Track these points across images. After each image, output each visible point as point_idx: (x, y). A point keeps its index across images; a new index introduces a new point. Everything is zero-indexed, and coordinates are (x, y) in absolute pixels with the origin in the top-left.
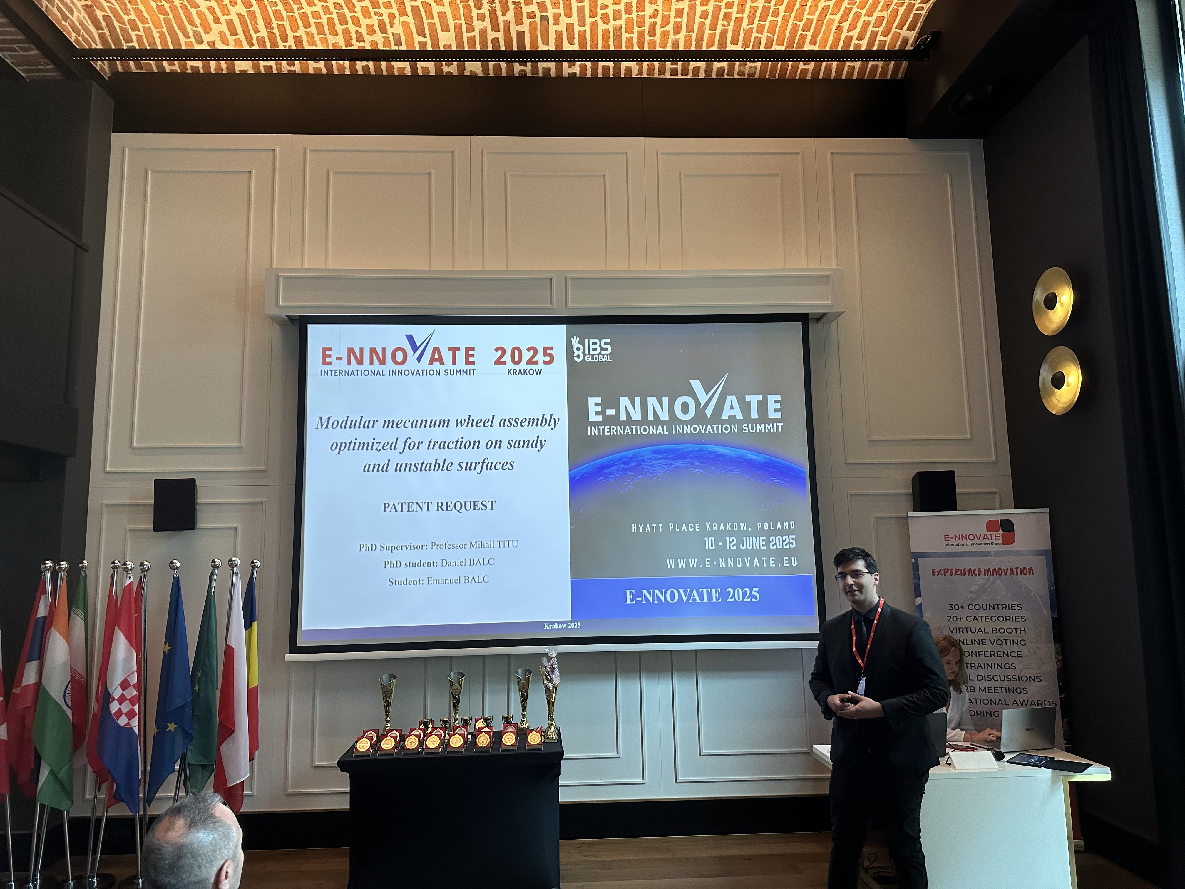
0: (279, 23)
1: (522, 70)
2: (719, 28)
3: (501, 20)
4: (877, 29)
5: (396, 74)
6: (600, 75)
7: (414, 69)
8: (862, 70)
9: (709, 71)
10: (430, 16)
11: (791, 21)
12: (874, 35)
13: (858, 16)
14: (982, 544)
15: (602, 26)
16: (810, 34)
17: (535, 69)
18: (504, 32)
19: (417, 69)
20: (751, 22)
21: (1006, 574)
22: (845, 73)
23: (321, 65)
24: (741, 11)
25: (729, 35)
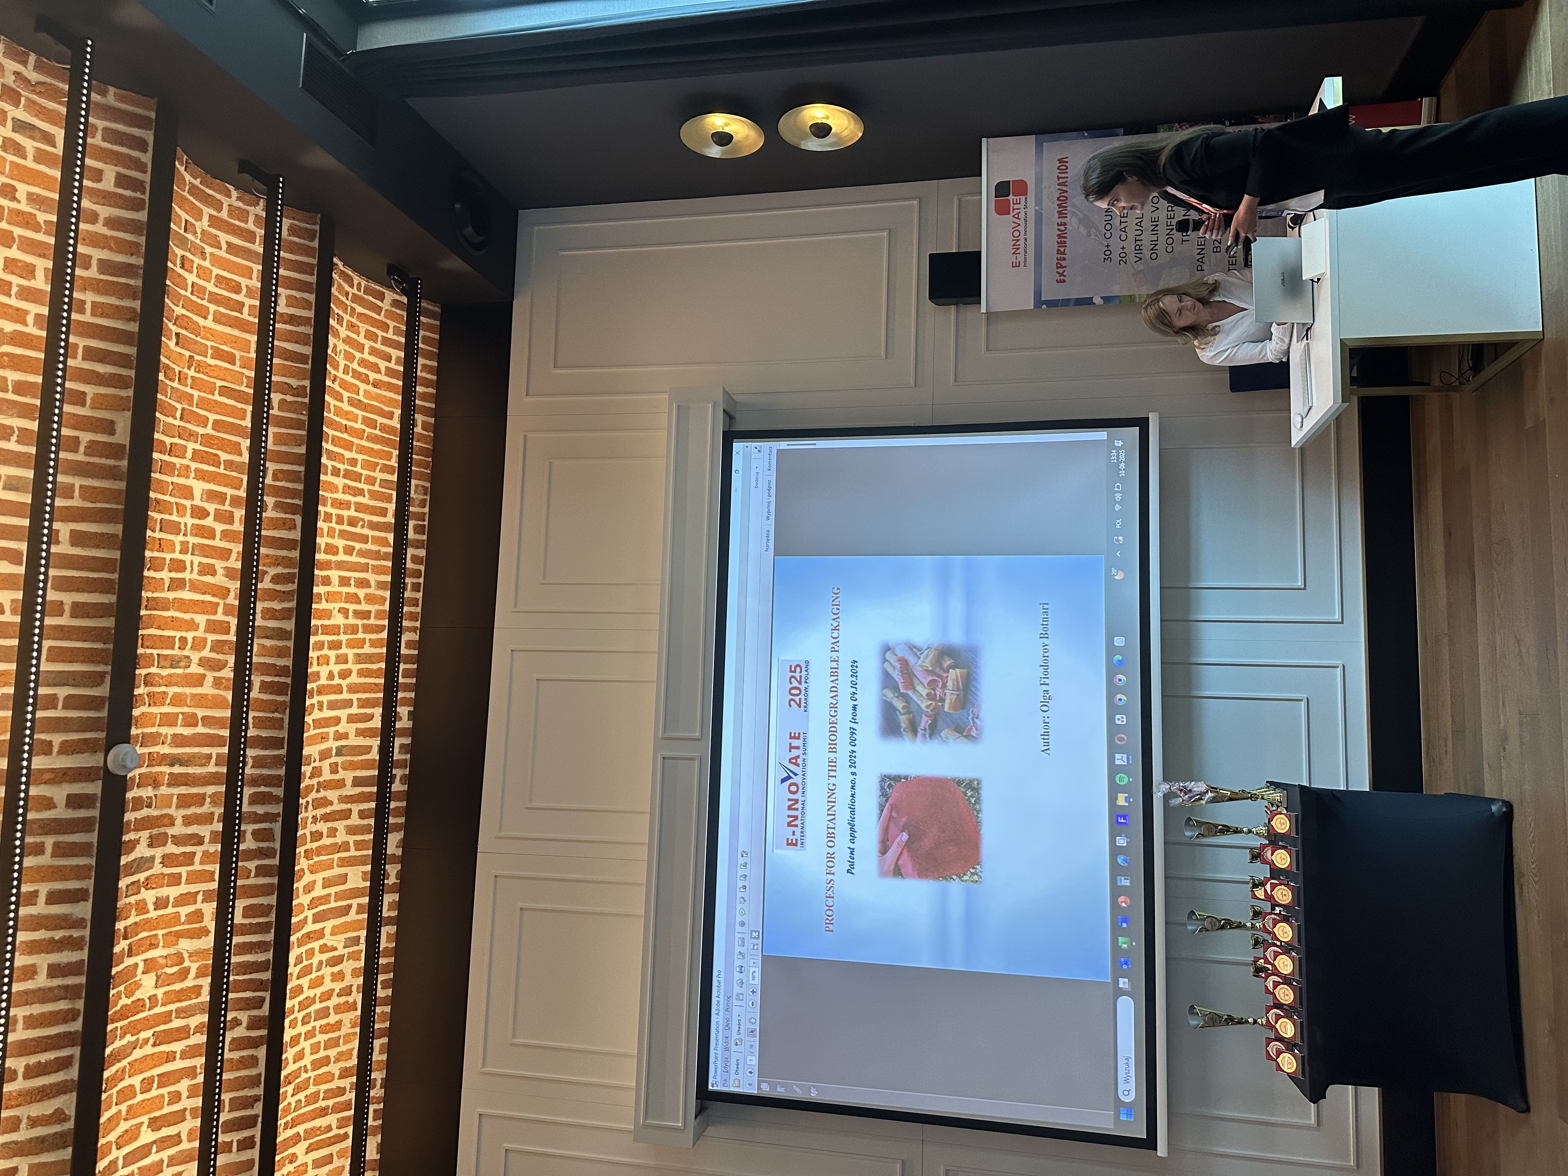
0: (321, 1097)
1: (401, 779)
2: (366, 531)
3: (337, 807)
4: (380, 339)
5: (394, 944)
6: (414, 681)
7: (390, 921)
8: (428, 355)
9: (418, 545)
10: (326, 899)
11: (364, 443)
12: (386, 341)
13: (363, 362)
14: (1026, 221)
15: (354, 679)
16: (380, 420)
17: (402, 764)
18: (351, 803)
19: (389, 917)
20: (361, 492)
21: (1066, 192)
22: (429, 376)
23: (377, 1043)
24: (346, 505)
25: (376, 519)
